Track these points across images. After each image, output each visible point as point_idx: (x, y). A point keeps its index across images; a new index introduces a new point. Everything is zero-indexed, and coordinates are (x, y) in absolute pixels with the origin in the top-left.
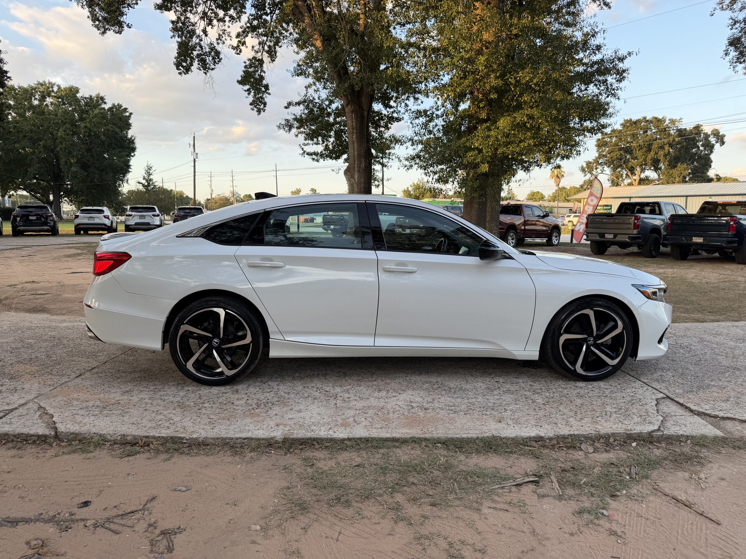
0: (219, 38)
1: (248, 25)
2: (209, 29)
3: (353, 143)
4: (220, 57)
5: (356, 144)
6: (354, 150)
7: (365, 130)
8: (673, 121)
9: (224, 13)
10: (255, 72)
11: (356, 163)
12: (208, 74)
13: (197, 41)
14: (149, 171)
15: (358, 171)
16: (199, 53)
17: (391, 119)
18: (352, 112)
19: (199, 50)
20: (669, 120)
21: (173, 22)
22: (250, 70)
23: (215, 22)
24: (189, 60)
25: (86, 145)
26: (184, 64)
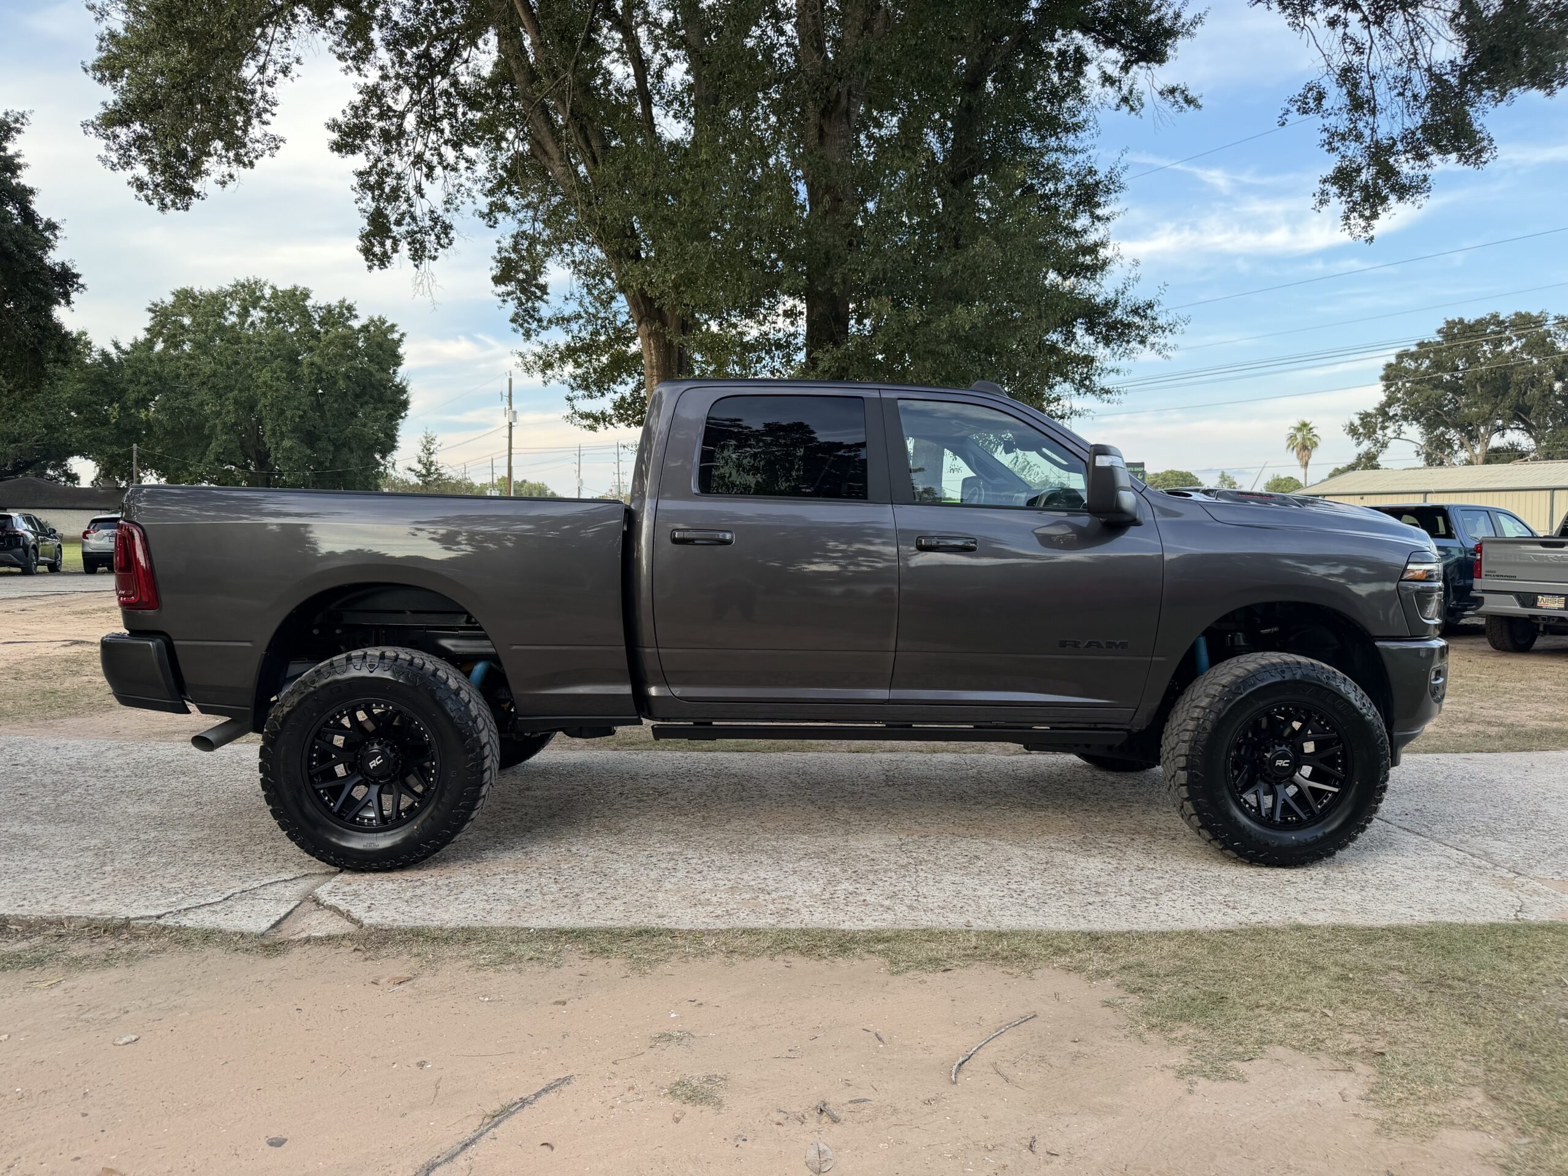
0: (449, 201)
8: (1563, 322)
9: (455, 154)
12: (422, 268)
14: (429, 446)
18: (649, 336)
19: (409, 224)
21: (361, 174)
22: (512, 255)
23: (438, 171)
24: (389, 243)
25: (313, 398)
26: (377, 249)
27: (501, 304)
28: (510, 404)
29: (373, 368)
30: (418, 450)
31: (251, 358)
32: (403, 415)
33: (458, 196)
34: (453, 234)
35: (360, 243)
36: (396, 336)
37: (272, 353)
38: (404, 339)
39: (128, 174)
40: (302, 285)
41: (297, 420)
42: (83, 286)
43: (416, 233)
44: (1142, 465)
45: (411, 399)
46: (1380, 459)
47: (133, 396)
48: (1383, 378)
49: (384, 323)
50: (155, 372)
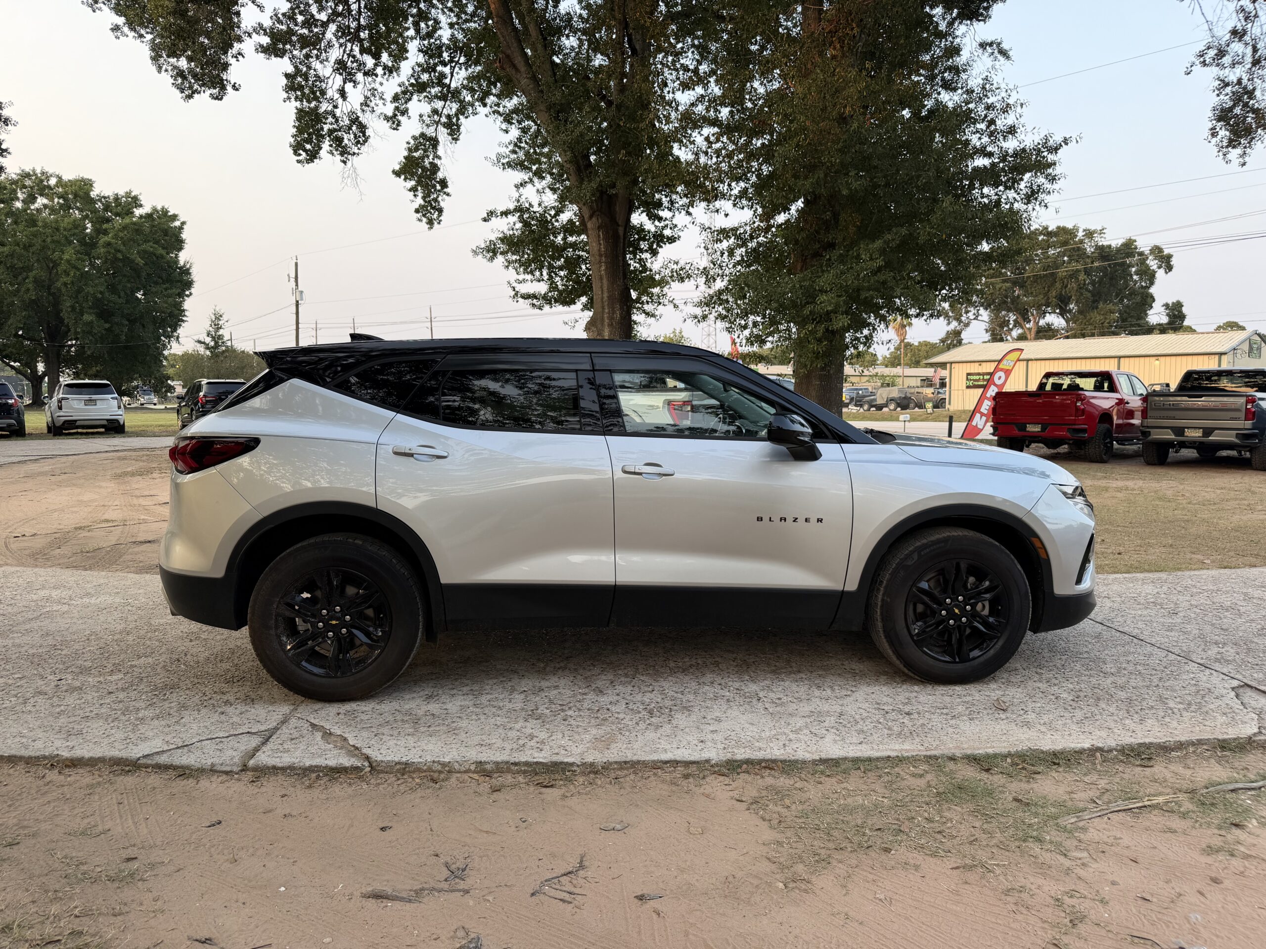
0: (365, 104)
1: (413, 81)
2: (349, 87)
3: (601, 278)
4: (367, 134)
5: (605, 281)
6: (602, 290)
7: (620, 258)
8: (1090, 234)
9: (374, 61)
10: (422, 158)
11: (606, 311)
12: (349, 164)
13: (330, 108)
14: (217, 322)
15: (609, 325)
16: (331, 127)
17: (660, 238)
18: (599, 228)
19: (332, 124)
20: (1084, 230)
21: (287, 76)
22: (415, 154)
23: (360, 77)
25: (107, 278)
27: (412, 198)
28: (297, 285)
30: (207, 325)
32: (187, 293)
34: (368, 132)
36: (177, 224)
38: (185, 227)
40: (85, 176)
43: (337, 131)
45: (194, 280)
49: (166, 213)
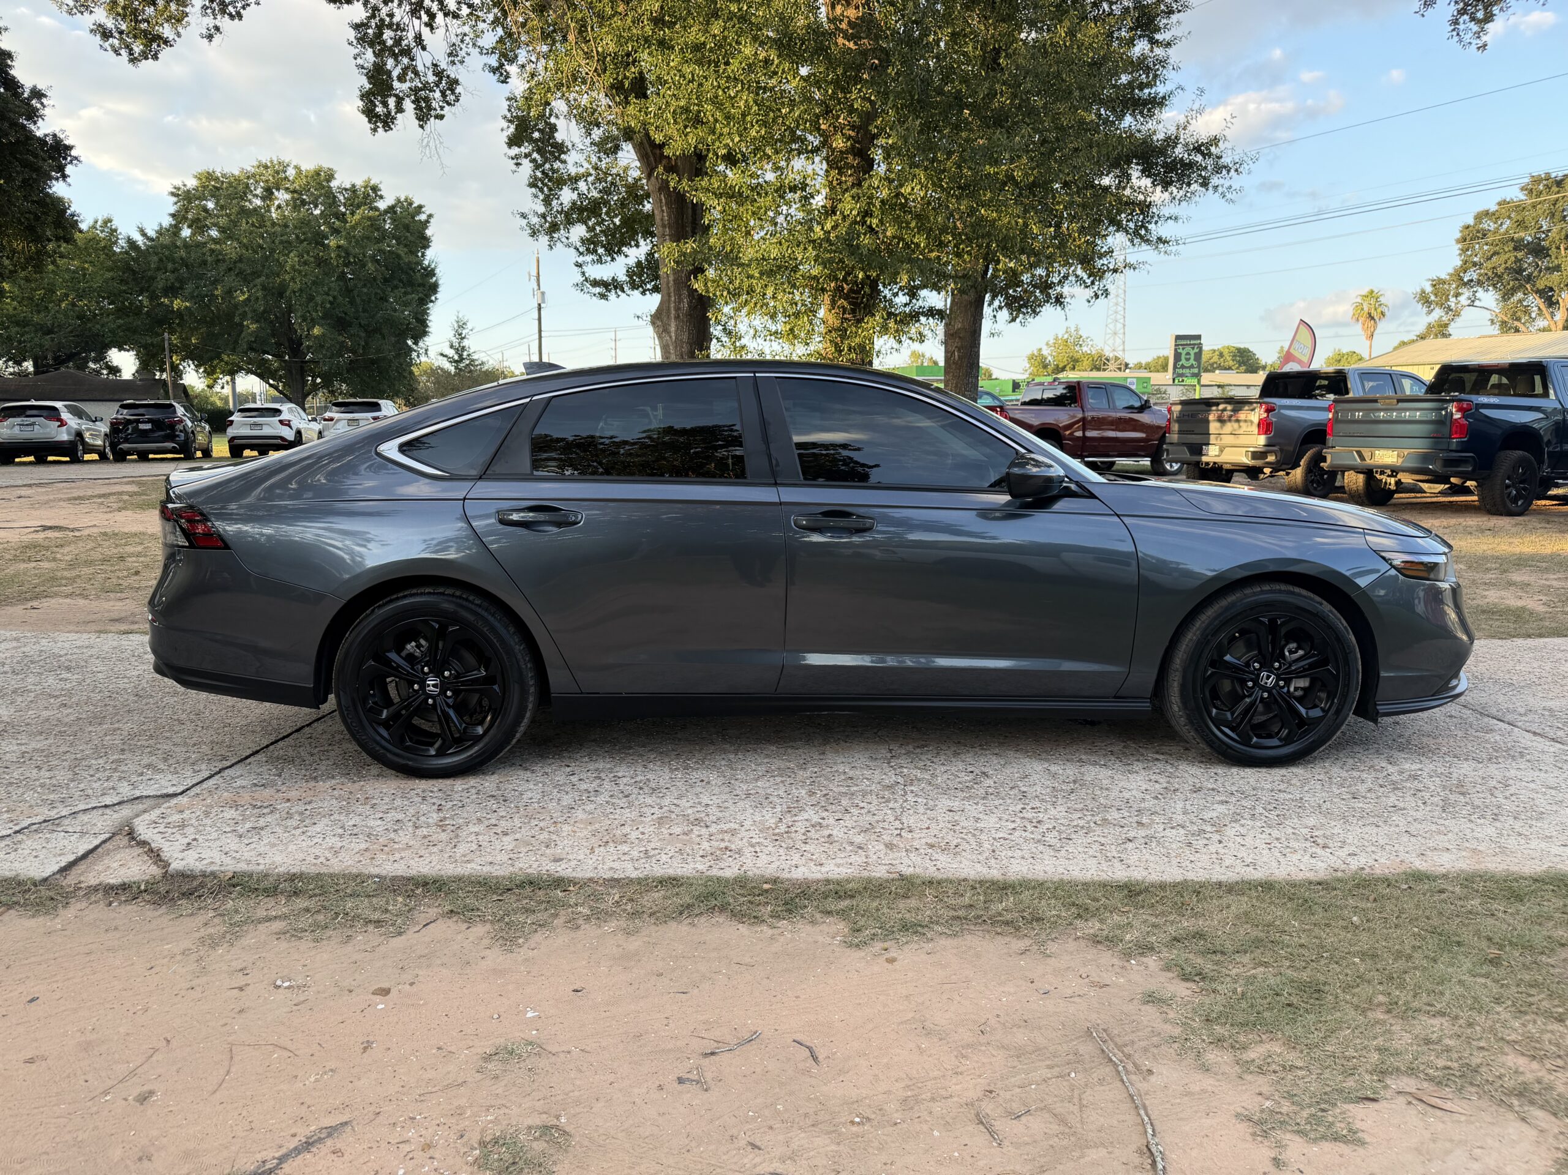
0: (453, 53)
2: (426, 32)
4: (457, 91)
11: (673, 297)
12: (429, 129)
14: (460, 331)
15: (676, 319)
21: (358, 26)
24: (392, 102)
25: (341, 283)
26: (380, 109)
27: (514, 167)
28: (539, 285)
29: (402, 251)
30: (450, 335)
31: (277, 242)
32: (433, 298)
33: (463, 46)
34: (459, 89)
35: (360, 104)
36: (423, 217)
37: (297, 237)
38: (432, 220)
39: (88, 20)
40: (326, 165)
41: (328, 306)
42: (76, 158)
43: (421, 89)
44: (1199, 337)
45: (440, 282)
46: (1451, 329)
47: (161, 285)
48: (1458, 241)
49: (411, 204)
50: (182, 259)
